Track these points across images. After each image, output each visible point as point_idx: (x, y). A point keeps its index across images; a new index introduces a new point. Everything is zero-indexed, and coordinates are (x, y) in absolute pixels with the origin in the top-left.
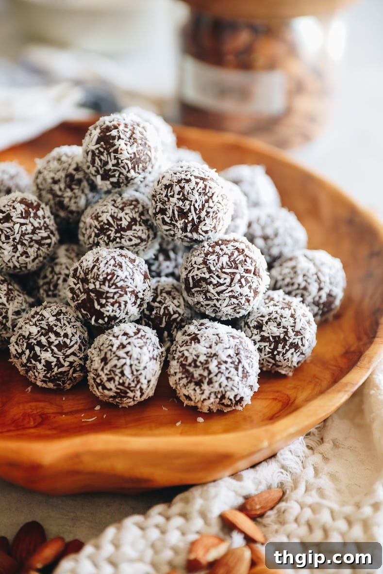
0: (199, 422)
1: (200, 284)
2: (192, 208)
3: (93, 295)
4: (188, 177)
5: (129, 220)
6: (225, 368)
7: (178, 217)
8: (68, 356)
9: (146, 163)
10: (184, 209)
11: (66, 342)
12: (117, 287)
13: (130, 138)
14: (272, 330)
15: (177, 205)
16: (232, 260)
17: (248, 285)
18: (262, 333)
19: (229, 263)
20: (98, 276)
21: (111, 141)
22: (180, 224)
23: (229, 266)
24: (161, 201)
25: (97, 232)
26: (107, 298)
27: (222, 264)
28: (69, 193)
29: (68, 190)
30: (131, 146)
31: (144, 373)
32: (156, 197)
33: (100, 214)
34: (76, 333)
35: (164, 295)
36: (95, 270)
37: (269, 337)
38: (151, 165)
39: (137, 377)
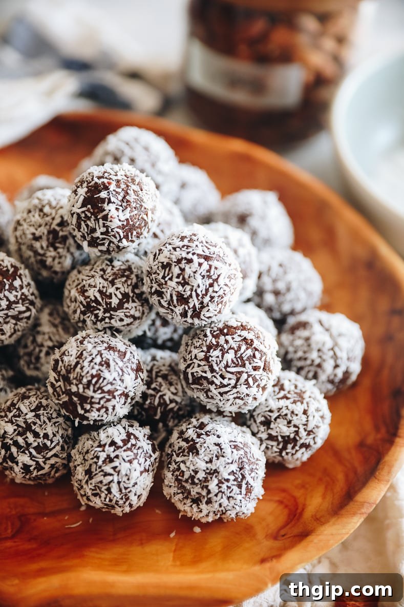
0: (195, 533)
1: (201, 381)
2: (194, 294)
3: (75, 399)
4: (190, 256)
5: (120, 296)
6: (226, 488)
7: (177, 302)
8: (49, 459)
9: (141, 229)
10: (184, 295)
11: (47, 444)
12: (103, 392)
13: (122, 201)
14: (281, 428)
15: (176, 290)
16: (239, 355)
17: (256, 384)
18: (270, 431)
19: (235, 360)
20: (81, 378)
21: (100, 205)
22: (179, 310)
23: (234, 363)
24: (157, 282)
25: (83, 309)
26: (91, 403)
27: (227, 362)
28: (51, 253)
29: (51, 249)
30: (123, 211)
31: (133, 490)
32: (151, 275)
33: (87, 288)
34: (58, 432)
35: (160, 380)
36: (78, 369)
37: (277, 436)
38: (147, 230)
39: (126, 495)
